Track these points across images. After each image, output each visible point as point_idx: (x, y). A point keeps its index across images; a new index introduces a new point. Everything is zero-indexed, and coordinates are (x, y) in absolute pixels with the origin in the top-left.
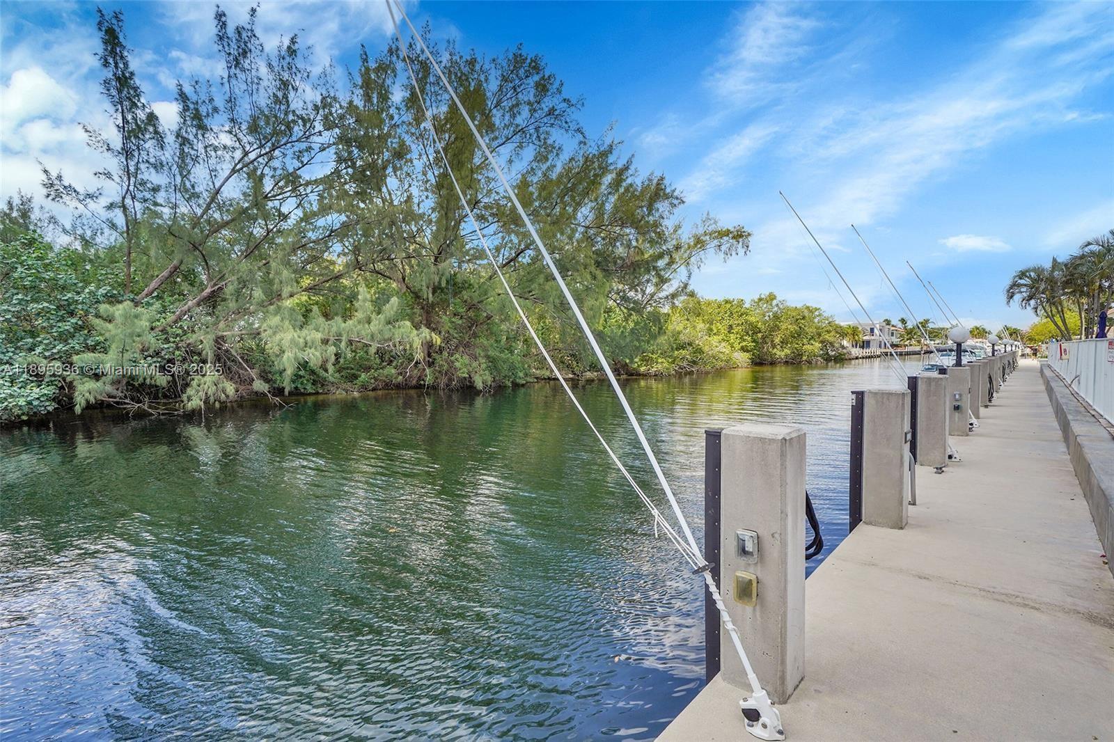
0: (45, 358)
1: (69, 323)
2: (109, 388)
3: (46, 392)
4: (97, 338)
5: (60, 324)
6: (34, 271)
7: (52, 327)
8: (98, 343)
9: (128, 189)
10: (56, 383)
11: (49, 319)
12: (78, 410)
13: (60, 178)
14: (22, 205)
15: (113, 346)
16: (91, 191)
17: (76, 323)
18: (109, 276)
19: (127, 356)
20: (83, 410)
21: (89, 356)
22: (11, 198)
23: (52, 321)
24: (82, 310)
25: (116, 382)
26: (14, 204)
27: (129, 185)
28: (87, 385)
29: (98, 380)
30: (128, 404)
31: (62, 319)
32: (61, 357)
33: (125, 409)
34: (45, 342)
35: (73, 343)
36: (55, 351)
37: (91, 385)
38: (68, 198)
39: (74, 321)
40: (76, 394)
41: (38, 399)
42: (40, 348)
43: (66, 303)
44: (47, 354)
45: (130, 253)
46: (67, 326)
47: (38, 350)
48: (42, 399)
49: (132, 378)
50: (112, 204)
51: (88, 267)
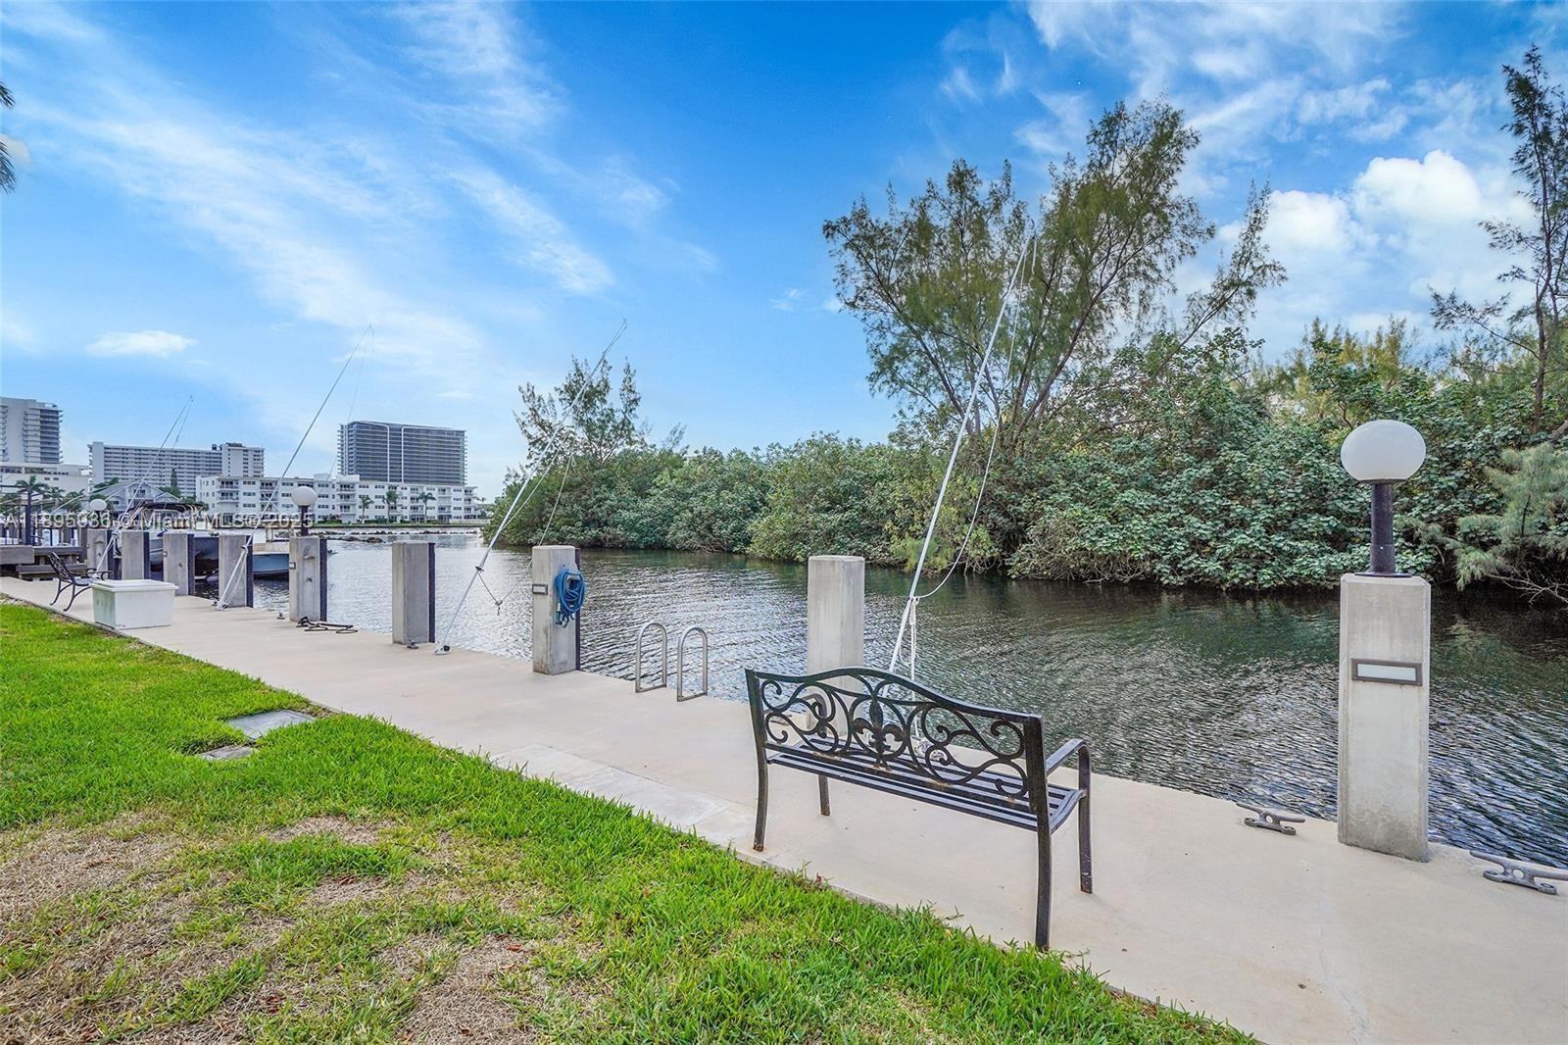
0: (1422, 519)
1: (1453, 478)
2: (1500, 561)
3: (1424, 560)
4: (1488, 495)
5: (1441, 479)
6: (1418, 418)
7: (1432, 482)
8: (1488, 502)
9: (1547, 284)
10: (1432, 551)
11: (1428, 473)
12: (1460, 583)
13: (1453, 298)
14: (1392, 333)
15: (1512, 505)
16: (1492, 303)
17: (1462, 477)
18: (1511, 411)
19: (1532, 520)
20: (1467, 587)
21: (1476, 520)
22: (1380, 328)
23: (1432, 476)
24: (1470, 460)
25: (1511, 555)
26: (1383, 335)
27: (1549, 278)
28: (1472, 555)
29: (1485, 551)
30: (1529, 586)
31: (1445, 473)
32: (1440, 520)
33: (1522, 591)
34: (1423, 501)
35: (1458, 503)
36: (1435, 512)
37: (1477, 555)
38: (1460, 320)
39: (1459, 474)
40: (1459, 565)
41: (1414, 567)
42: (1418, 509)
43: (1451, 451)
44: (1424, 516)
45: (1543, 374)
46: (1449, 481)
47: (1416, 511)
48: (1418, 568)
49: (1536, 550)
50: (1520, 313)
51: (1480, 403)
